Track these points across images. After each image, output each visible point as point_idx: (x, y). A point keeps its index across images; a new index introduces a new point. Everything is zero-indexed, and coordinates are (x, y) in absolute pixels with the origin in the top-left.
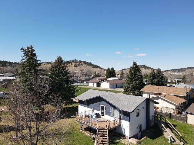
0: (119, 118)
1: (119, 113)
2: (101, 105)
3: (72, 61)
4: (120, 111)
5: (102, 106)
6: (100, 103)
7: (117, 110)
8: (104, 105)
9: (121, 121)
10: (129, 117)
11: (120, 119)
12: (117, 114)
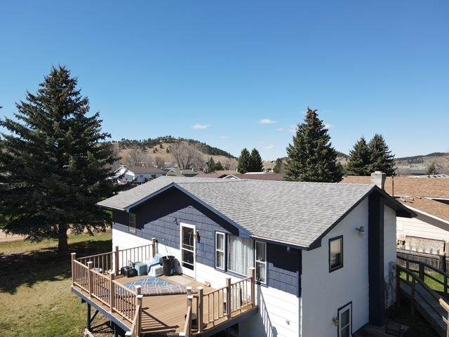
0: (250, 275)
1: (250, 253)
2: (182, 225)
3: (163, 139)
4: (256, 244)
5: (184, 229)
6: (177, 214)
7: (244, 241)
8: (191, 222)
9: (259, 291)
10: (296, 274)
11: (256, 279)
12: (243, 257)
